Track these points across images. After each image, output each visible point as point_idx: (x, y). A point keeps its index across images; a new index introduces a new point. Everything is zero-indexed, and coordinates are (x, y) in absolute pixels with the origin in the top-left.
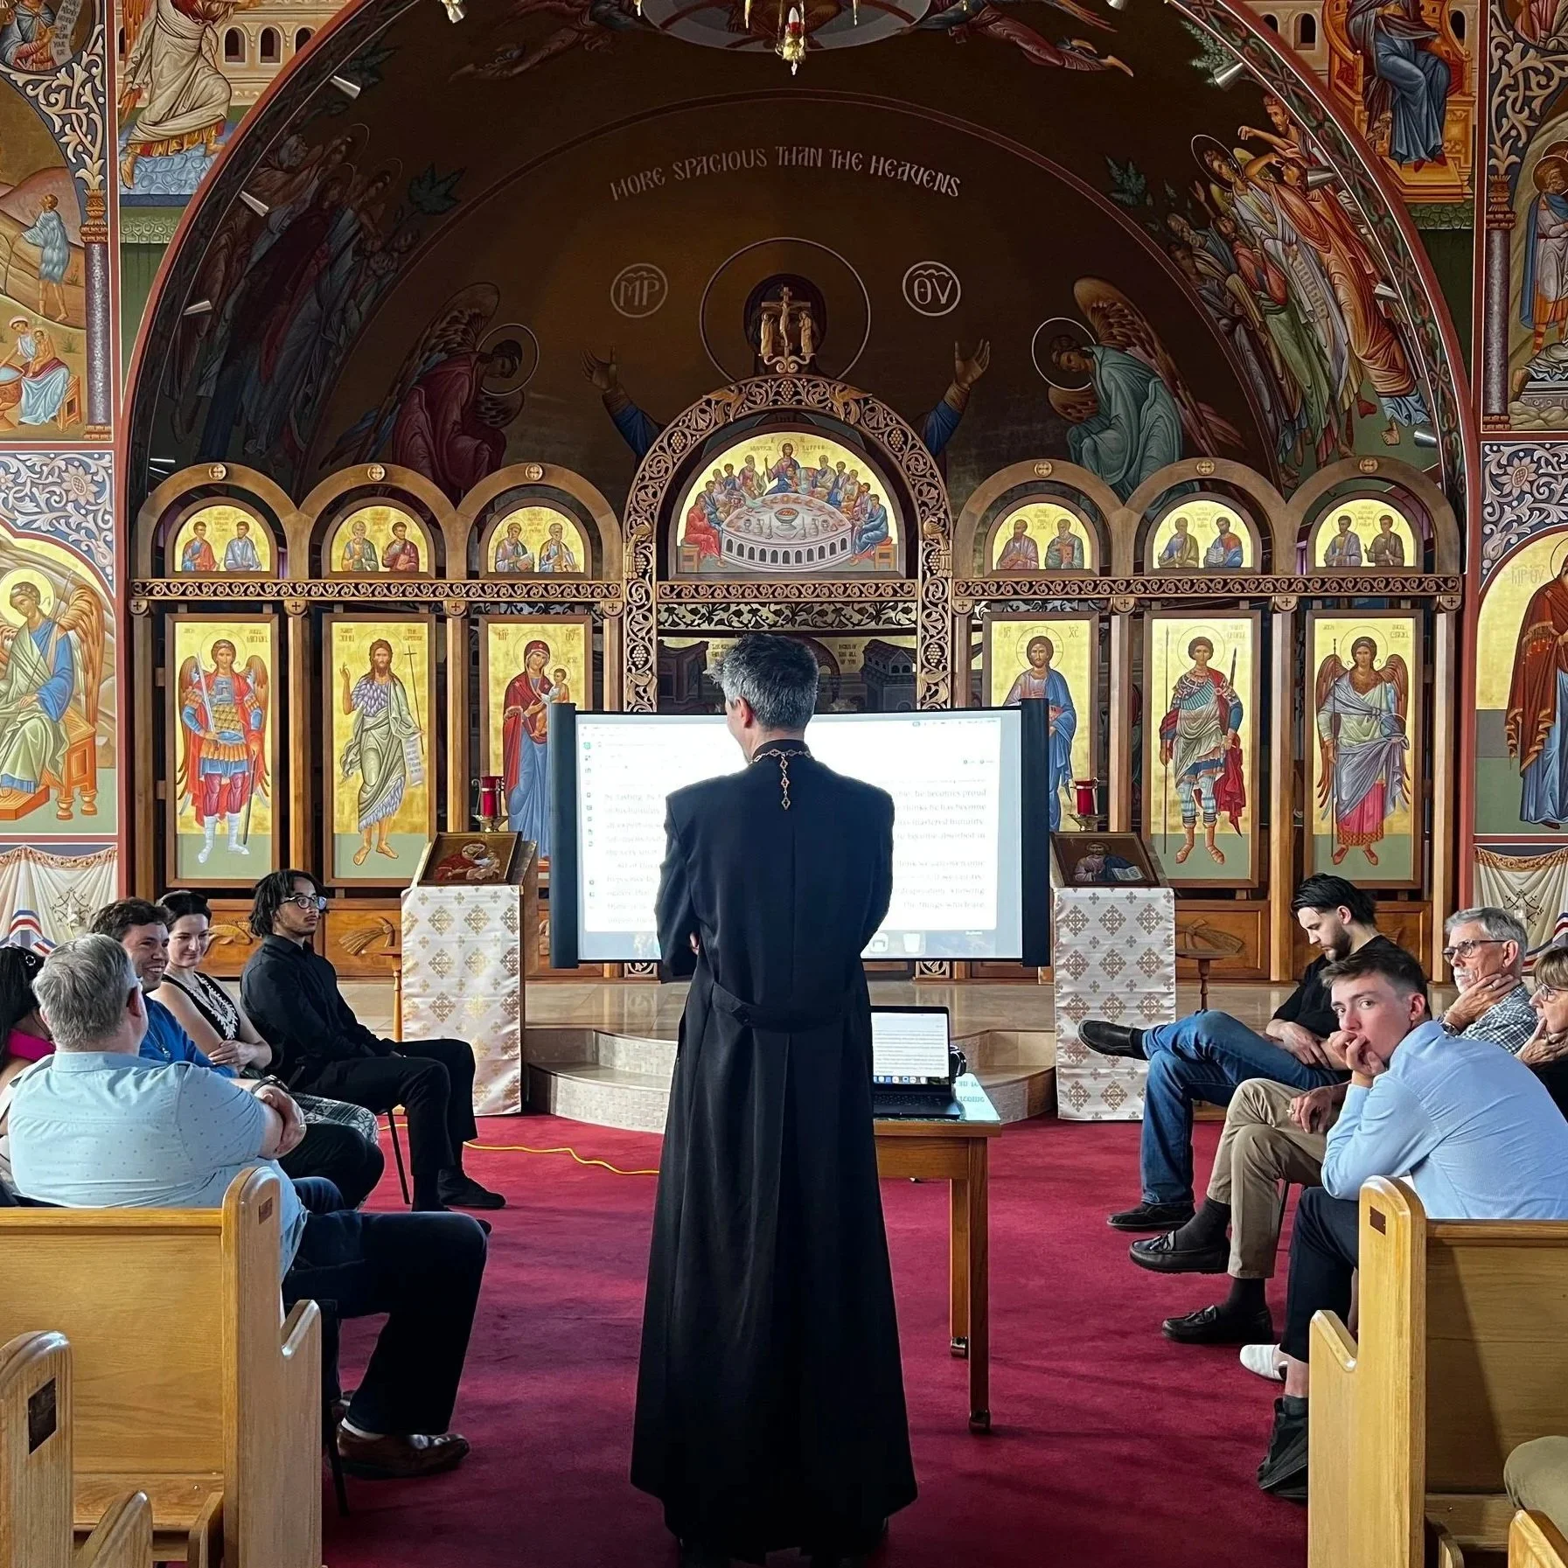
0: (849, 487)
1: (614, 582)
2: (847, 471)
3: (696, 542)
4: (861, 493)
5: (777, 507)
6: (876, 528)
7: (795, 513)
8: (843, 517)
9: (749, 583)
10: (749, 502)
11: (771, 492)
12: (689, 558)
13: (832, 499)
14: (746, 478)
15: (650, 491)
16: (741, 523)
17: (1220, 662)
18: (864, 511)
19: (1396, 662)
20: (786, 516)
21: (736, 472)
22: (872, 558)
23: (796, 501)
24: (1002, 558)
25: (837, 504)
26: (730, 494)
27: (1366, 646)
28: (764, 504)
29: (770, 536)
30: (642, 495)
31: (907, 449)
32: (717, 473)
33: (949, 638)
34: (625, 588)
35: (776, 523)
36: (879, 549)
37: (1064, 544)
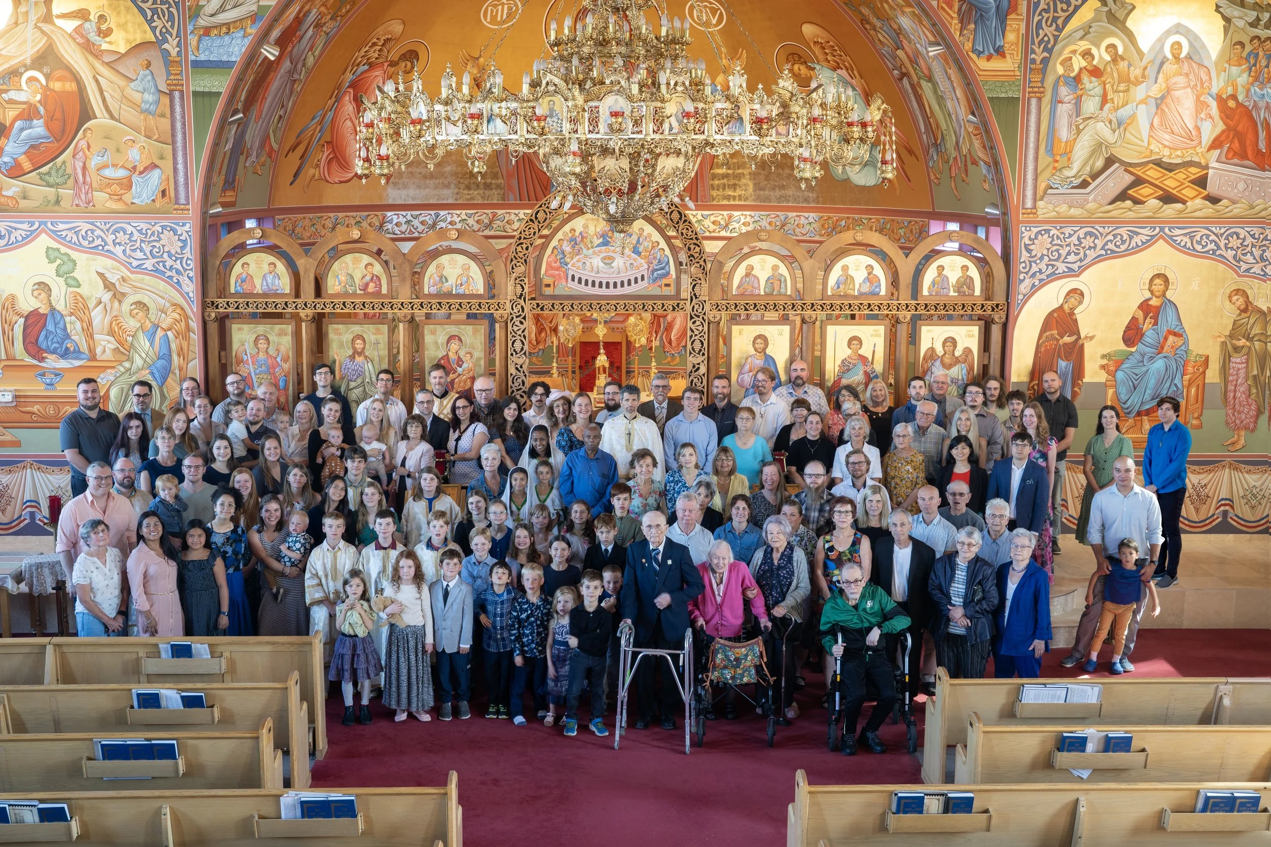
0: (646, 244)
1: (502, 302)
2: (645, 234)
3: (552, 276)
4: (653, 247)
5: (604, 254)
6: (663, 268)
7: (612, 259)
8: (643, 261)
9: (585, 302)
10: (585, 251)
11: (598, 246)
12: (548, 286)
13: (636, 251)
14: (583, 237)
15: (524, 246)
16: (580, 264)
17: (866, 351)
18: (655, 258)
19: (967, 351)
20: (608, 260)
21: (577, 234)
22: (660, 287)
23: (614, 252)
24: (738, 287)
25: (639, 254)
26: (573, 247)
27: (951, 342)
28: (594, 253)
29: (598, 272)
30: (519, 249)
31: (681, 223)
32: (565, 234)
33: (706, 336)
34: (508, 305)
35: (601, 264)
36: (665, 281)
37: (775, 279)
